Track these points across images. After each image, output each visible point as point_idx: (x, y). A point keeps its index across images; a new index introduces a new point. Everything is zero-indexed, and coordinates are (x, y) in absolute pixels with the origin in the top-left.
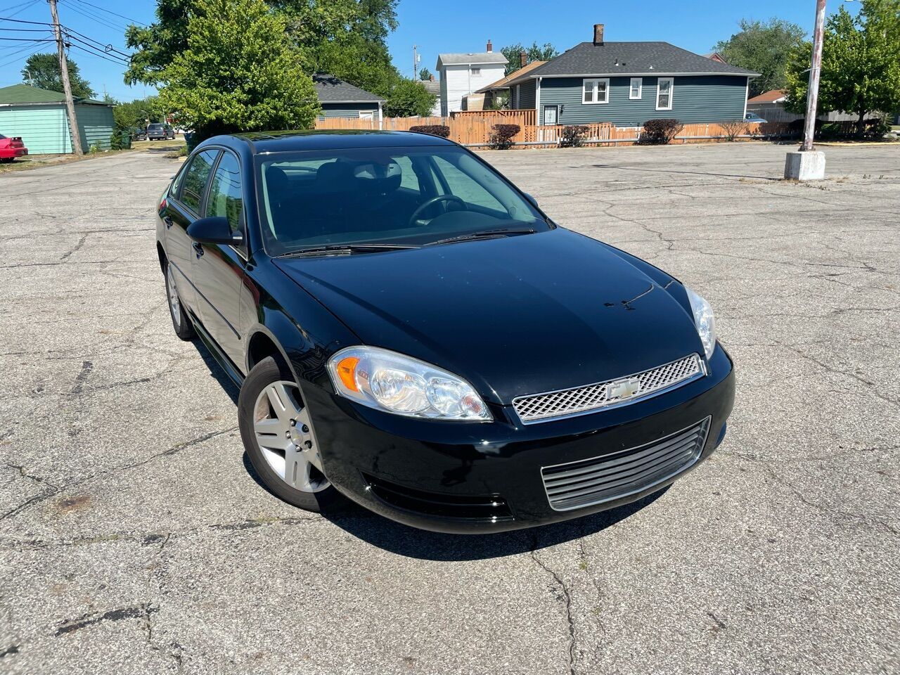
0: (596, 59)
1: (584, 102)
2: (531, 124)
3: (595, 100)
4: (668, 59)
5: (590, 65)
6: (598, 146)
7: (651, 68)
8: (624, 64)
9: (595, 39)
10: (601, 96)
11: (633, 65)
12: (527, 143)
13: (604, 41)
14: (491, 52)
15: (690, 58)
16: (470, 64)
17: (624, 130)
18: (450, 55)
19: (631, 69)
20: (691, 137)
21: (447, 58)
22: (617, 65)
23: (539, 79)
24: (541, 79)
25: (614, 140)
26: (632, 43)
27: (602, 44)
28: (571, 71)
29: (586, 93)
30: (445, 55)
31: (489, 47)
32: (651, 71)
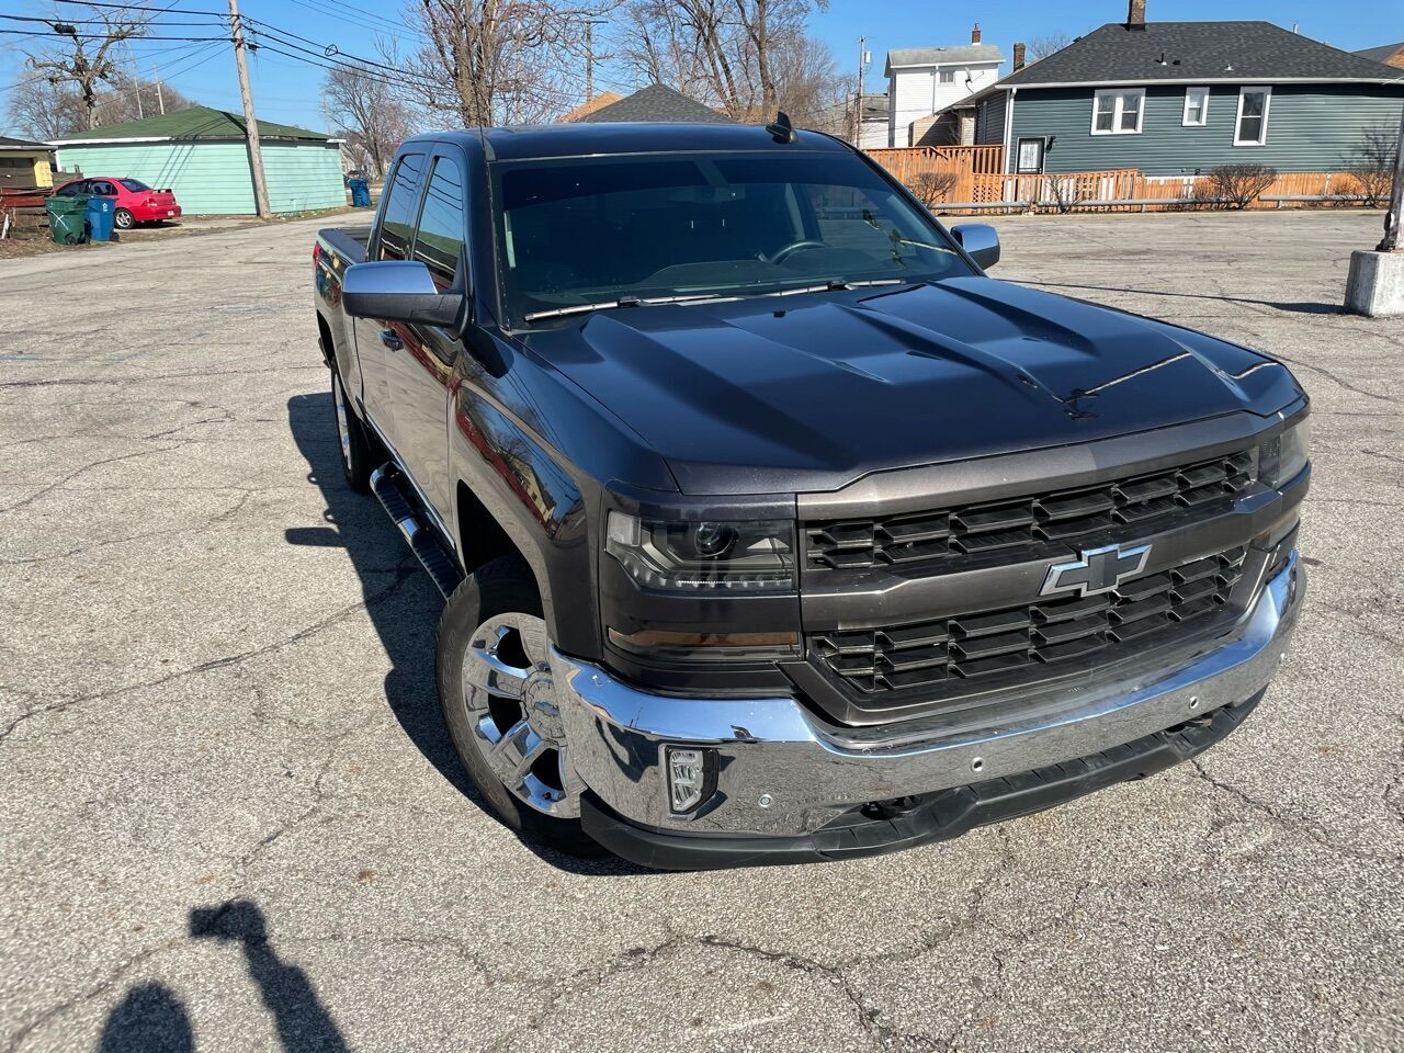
0: (1125, 53)
1: (1094, 132)
2: (992, 172)
3: (1117, 128)
4: (1266, 53)
5: (1111, 65)
6: (1110, 211)
7: (1229, 68)
8: (1176, 63)
9: (1129, 18)
10: (1129, 121)
11: (1195, 64)
12: (976, 204)
13: (1146, 21)
14: (978, 44)
15: (1310, 51)
16: (937, 65)
17: (1162, 183)
18: (907, 51)
19: (1189, 72)
20: (1292, 198)
21: (900, 55)
22: (1164, 64)
23: (1011, 90)
24: (1014, 91)
25: (1141, 201)
26: (1202, 24)
27: (1142, 27)
28: (1073, 77)
29: (1099, 115)
30: (899, 52)
31: (976, 36)
32: (1229, 74)
